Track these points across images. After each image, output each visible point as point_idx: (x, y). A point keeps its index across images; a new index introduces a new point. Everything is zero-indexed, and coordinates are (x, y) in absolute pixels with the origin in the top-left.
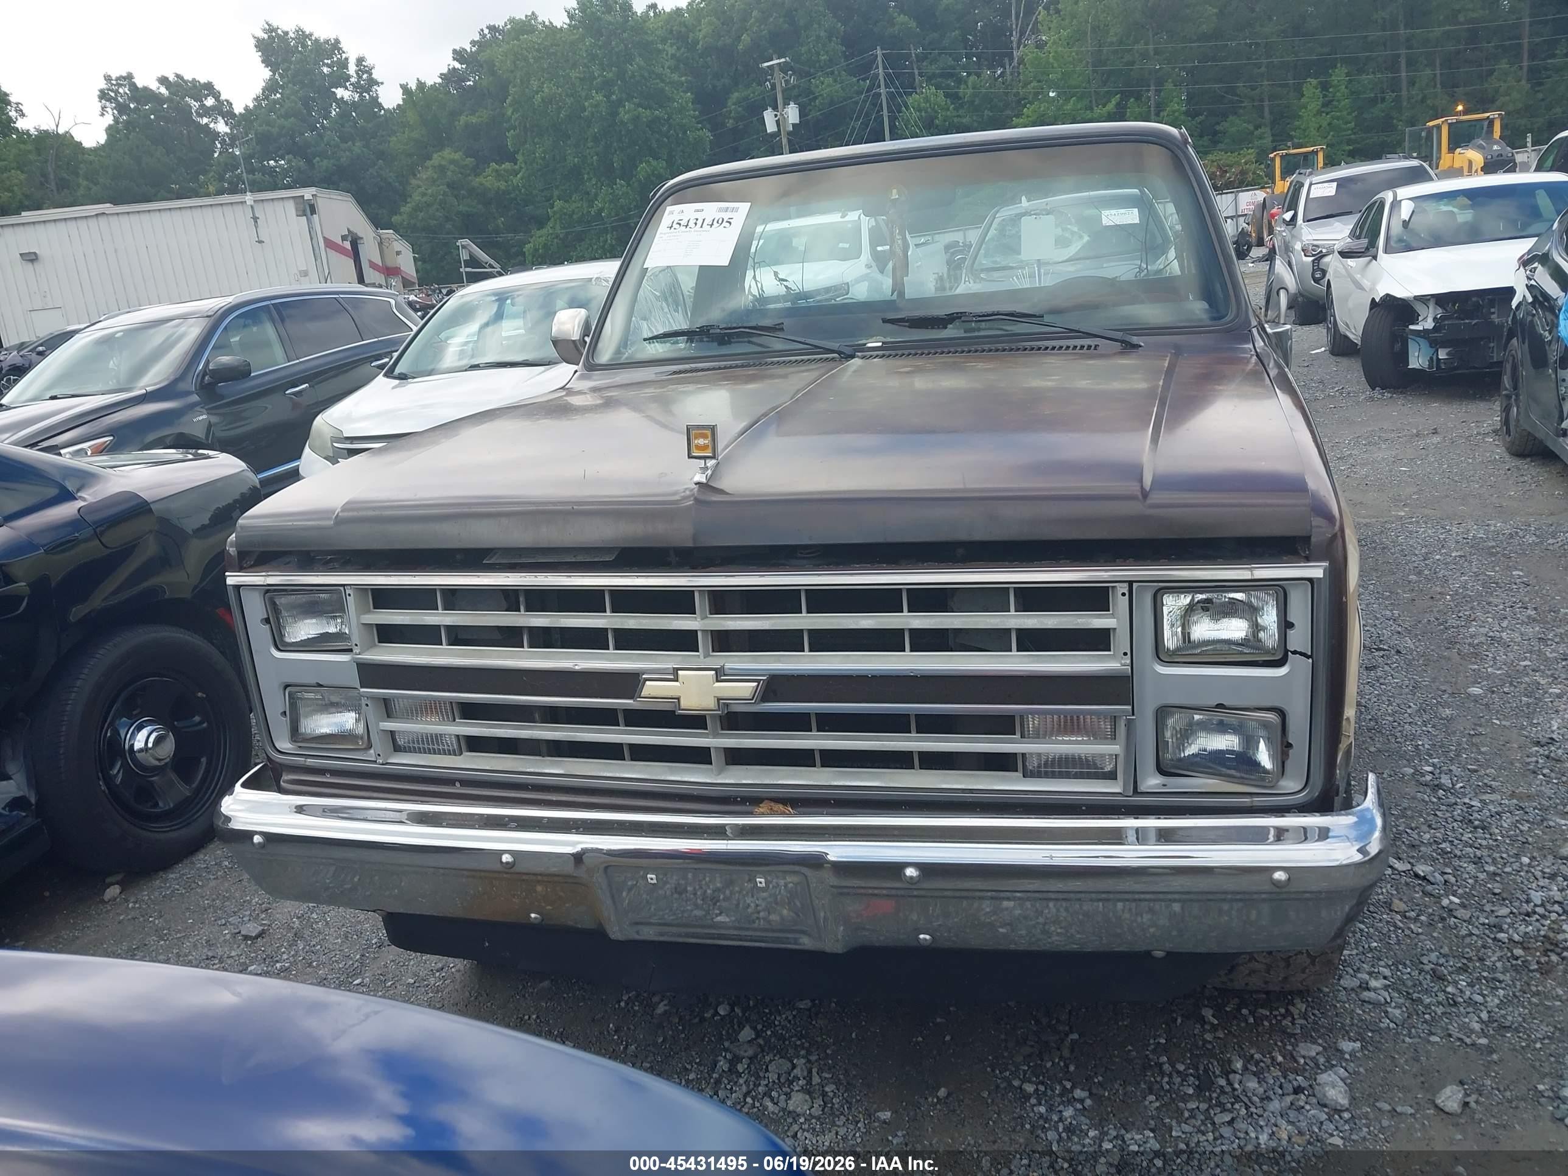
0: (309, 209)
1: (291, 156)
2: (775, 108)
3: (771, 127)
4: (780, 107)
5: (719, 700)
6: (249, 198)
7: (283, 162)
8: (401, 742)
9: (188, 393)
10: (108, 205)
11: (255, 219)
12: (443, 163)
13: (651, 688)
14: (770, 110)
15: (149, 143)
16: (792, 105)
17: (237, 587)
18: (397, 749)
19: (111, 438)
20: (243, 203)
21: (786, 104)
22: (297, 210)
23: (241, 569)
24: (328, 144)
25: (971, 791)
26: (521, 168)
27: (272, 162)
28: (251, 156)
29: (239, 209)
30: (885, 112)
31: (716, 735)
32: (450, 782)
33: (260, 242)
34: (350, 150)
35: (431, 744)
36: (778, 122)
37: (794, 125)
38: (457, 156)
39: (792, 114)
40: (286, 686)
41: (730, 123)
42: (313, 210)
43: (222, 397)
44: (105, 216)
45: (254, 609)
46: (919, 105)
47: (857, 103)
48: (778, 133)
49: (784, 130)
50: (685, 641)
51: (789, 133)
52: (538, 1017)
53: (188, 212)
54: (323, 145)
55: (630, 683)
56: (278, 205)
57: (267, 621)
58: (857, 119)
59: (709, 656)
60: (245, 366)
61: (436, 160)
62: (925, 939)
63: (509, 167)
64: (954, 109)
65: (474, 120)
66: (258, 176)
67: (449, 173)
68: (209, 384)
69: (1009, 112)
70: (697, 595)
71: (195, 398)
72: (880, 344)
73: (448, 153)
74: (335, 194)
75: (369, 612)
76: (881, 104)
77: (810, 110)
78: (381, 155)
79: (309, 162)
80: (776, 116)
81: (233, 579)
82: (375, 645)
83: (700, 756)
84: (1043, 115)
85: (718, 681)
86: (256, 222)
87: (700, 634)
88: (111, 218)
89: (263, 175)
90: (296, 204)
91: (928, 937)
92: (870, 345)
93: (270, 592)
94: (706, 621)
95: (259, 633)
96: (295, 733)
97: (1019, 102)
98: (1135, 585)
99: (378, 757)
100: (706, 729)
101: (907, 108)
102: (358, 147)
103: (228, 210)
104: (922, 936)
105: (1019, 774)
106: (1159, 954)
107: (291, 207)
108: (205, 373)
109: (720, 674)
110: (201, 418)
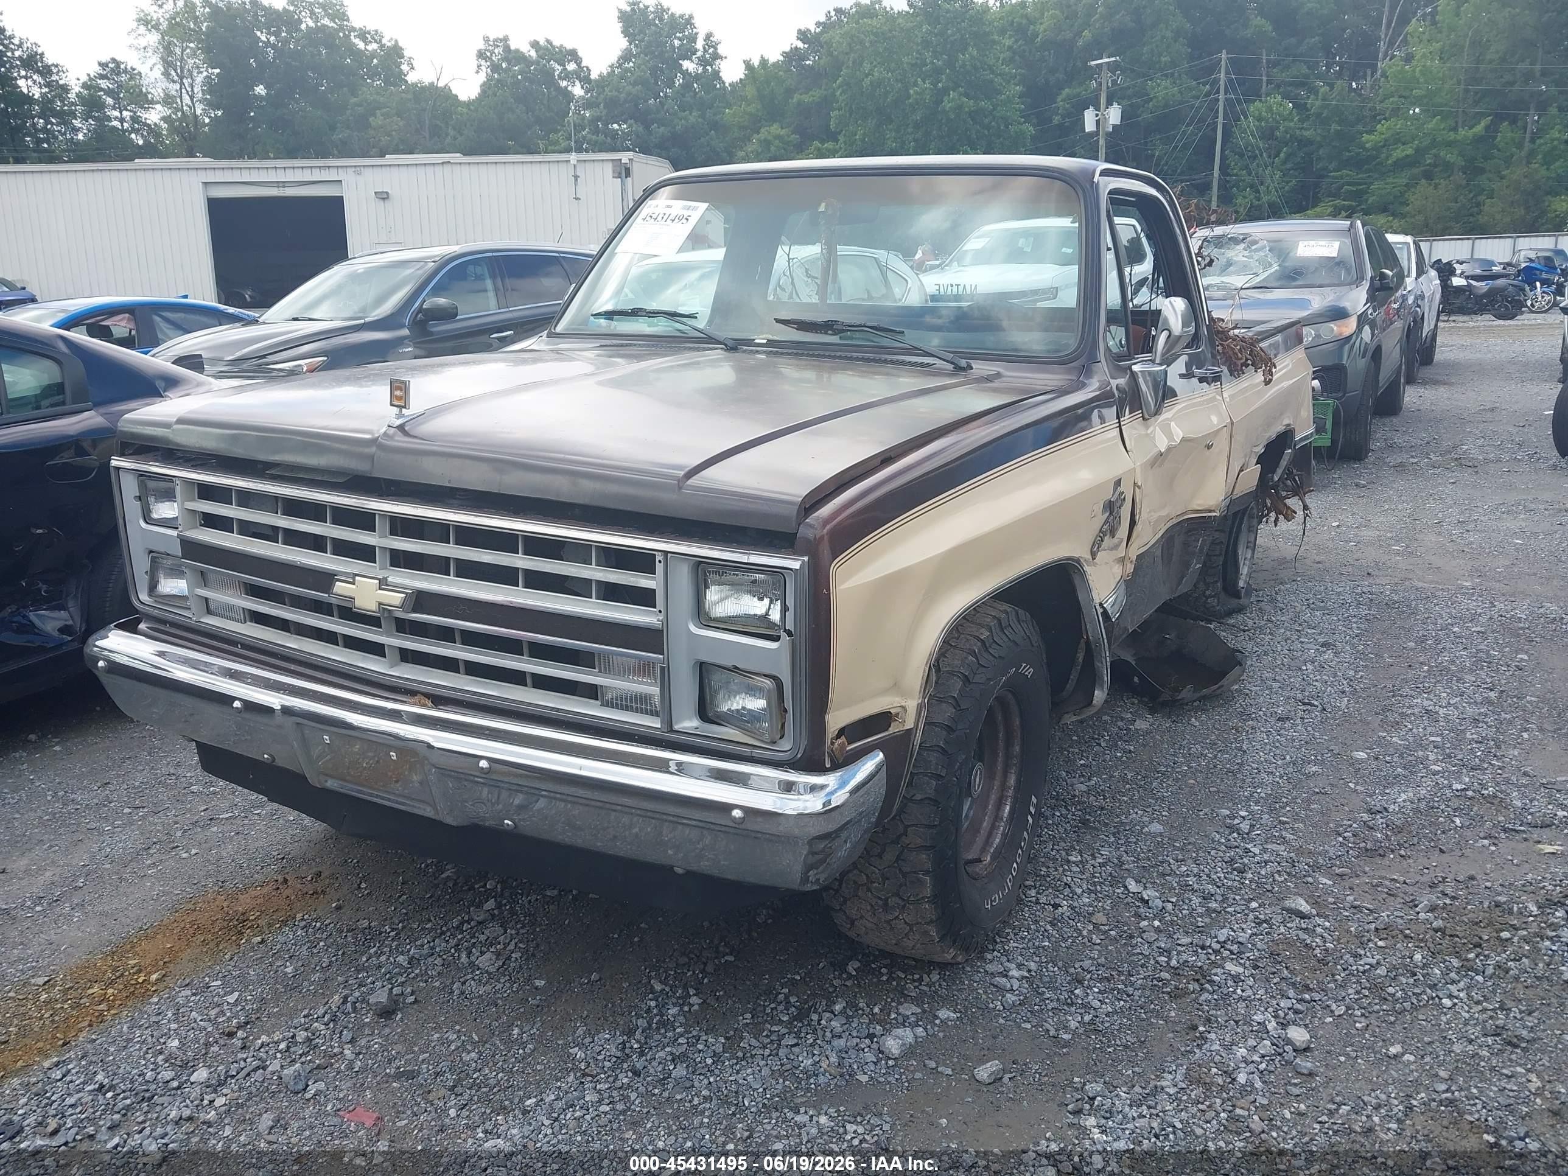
0: (624, 172)
1: (632, 121)
2: (1097, 109)
3: (1090, 126)
4: (1102, 107)
5: (380, 604)
6: (573, 157)
7: (625, 126)
8: (212, 607)
9: (402, 326)
10: (458, 155)
11: (576, 177)
12: (770, 138)
13: (340, 587)
14: (1091, 108)
15: (512, 100)
16: (1115, 105)
17: (118, 469)
18: (209, 612)
19: (326, 358)
20: (568, 161)
21: (1109, 103)
22: (614, 172)
23: (122, 455)
24: (667, 111)
25: (558, 710)
26: (841, 148)
27: (615, 126)
28: (599, 119)
29: (563, 166)
30: (1220, 119)
31: (389, 635)
32: (234, 643)
33: (577, 199)
34: (686, 119)
35: (226, 612)
36: (1098, 122)
37: (1114, 126)
38: (783, 132)
39: (1114, 115)
40: (151, 552)
41: (1056, 119)
42: (628, 175)
43: (432, 334)
44: (450, 165)
45: (129, 488)
46: (1260, 114)
47: (1192, 107)
48: (1097, 133)
49: (1104, 128)
50: (366, 553)
51: (1108, 134)
52: (358, 862)
53: (511, 167)
54: (663, 113)
55: (326, 579)
56: (598, 166)
57: (140, 498)
58: (1188, 125)
59: (386, 568)
60: (453, 309)
61: (763, 134)
62: (508, 825)
63: (831, 147)
64: (1299, 120)
65: (806, 98)
66: (601, 137)
67: (773, 148)
68: (421, 321)
69: (1360, 127)
70: (377, 517)
71: (405, 332)
72: (765, 341)
73: (775, 129)
74: (652, 160)
75: (193, 500)
76: (1217, 111)
77: (1143, 112)
78: (715, 126)
79: (647, 127)
80: (1097, 115)
81: (115, 462)
82: (197, 528)
83: (377, 650)
84: (1398, 134)
85: (380, 589)
86: (576, 180)
87: (377, 549)
88: (454, 167)
89: (605, 137)
90: (614, 166)
91: (510, 823)
92: (756, 341)
93: (142, 476)
94: (381, 540)
95: (130, 507)
96: (153, 587)
97: (1375, 117)
98: (669, 555)
99: (194, 616)
100: (381, 627)
101: (1246, 117)
102: (693, 117)
103: (554, 167)
104: (506, 821)
105: (599, 703)
106: (679, 871)
107: (609, 168)
108: (420, 310)
109: (383, 584)
110: (407, 350)
